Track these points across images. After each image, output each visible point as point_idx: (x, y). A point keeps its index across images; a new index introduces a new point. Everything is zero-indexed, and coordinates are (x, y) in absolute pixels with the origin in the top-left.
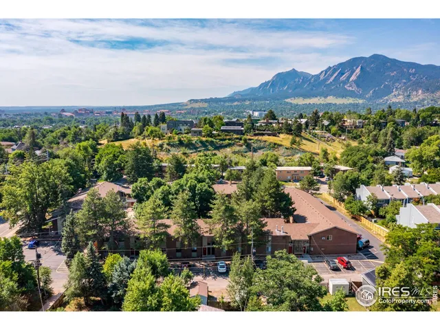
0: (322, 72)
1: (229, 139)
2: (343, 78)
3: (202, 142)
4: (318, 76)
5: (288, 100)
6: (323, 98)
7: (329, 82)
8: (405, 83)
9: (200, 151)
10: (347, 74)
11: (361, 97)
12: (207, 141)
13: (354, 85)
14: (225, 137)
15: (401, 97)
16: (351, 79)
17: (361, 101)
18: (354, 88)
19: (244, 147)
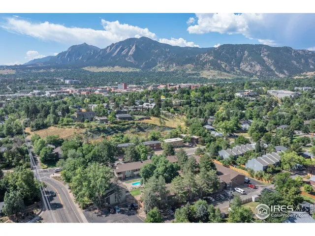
0: (108, 47)
1: (128, 124)
2: (124, 53)
3: (112, 128)
4: (105, 50)
5: (86, 68)
6: (112, 68)
7: (114, 55)
8: (164, 58)
9: (113, 134)
10: (126, 50)
11: (137, 67)
12: (114, 127)
13: (132, 58)
14: (125, 123)
15: (163, 68)
16: (130, 54)
17: (138, 70)
18: (132, 60)
19: (137, 128)
